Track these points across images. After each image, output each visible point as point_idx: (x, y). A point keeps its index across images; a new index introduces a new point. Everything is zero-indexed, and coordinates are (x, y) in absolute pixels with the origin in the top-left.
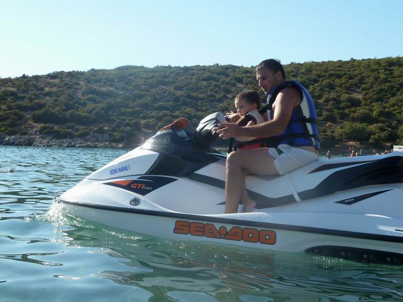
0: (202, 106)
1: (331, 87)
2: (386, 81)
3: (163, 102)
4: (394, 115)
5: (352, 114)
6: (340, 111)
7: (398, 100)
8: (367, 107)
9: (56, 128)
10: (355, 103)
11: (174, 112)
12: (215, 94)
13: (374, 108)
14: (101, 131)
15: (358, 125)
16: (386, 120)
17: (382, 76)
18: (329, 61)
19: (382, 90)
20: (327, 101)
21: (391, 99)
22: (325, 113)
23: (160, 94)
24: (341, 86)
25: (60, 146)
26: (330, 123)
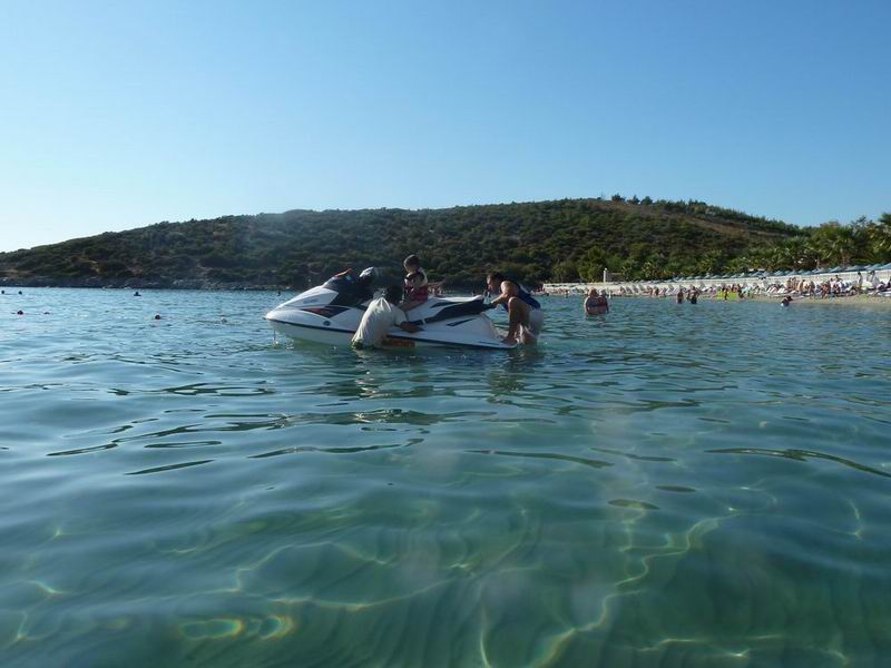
0: (368, 249)
1: (492, 229)
2: (542, 223)
3: (330, 245)
5: (510, 255)
9: (224, 271)
10: (513, 244)
14: (269, 274)
15: (514, 265)
17: (540, 219)
18: (492, 205)
19: (539, 232)
20: (487, 243)
21: (546, 240)
22: (484, 254)
23: (327, 237)
24: (500, 228)
25: (228, 289)
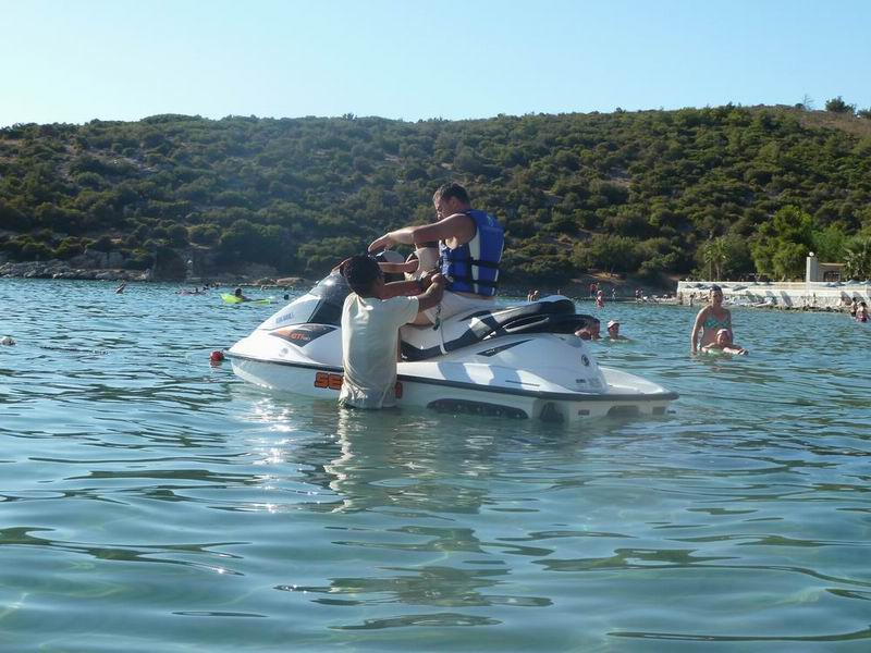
0: (313, 199)
1: (572, 165)
2: (679, 154)
3: (234, 189)
4: (690, 221)
5: (609, 219)
6: (585, 213)
7: (700, 192)
8: (640, 205)
9: (13, 238)
10: (618, 197)
11: (256, 211)
12: (341, 176)
13: (653, 207)
14: (105, 247)
15: (618, 241)
16: (674, 230)
17: (673, 145)
18: (574, 114)
19: (671, 173)
20: (562, 192)
21: (688, 190)
22: (556, 216)
23: (230, 174)
24: (591, 162)
25: (20, 276)
26: (564, 236)
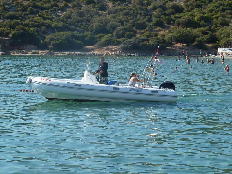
0: (48, 15)
4: (212, 19)
5: (177, 20)
6: (167, 17)
7: (215, 6)
8: (190, 13)
10: (179, 10)
11: (24, 21)
12: (58, 4)
13: (196, 14)
16: (206, 24)
26: (159, 28)
